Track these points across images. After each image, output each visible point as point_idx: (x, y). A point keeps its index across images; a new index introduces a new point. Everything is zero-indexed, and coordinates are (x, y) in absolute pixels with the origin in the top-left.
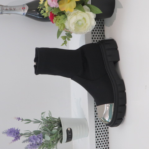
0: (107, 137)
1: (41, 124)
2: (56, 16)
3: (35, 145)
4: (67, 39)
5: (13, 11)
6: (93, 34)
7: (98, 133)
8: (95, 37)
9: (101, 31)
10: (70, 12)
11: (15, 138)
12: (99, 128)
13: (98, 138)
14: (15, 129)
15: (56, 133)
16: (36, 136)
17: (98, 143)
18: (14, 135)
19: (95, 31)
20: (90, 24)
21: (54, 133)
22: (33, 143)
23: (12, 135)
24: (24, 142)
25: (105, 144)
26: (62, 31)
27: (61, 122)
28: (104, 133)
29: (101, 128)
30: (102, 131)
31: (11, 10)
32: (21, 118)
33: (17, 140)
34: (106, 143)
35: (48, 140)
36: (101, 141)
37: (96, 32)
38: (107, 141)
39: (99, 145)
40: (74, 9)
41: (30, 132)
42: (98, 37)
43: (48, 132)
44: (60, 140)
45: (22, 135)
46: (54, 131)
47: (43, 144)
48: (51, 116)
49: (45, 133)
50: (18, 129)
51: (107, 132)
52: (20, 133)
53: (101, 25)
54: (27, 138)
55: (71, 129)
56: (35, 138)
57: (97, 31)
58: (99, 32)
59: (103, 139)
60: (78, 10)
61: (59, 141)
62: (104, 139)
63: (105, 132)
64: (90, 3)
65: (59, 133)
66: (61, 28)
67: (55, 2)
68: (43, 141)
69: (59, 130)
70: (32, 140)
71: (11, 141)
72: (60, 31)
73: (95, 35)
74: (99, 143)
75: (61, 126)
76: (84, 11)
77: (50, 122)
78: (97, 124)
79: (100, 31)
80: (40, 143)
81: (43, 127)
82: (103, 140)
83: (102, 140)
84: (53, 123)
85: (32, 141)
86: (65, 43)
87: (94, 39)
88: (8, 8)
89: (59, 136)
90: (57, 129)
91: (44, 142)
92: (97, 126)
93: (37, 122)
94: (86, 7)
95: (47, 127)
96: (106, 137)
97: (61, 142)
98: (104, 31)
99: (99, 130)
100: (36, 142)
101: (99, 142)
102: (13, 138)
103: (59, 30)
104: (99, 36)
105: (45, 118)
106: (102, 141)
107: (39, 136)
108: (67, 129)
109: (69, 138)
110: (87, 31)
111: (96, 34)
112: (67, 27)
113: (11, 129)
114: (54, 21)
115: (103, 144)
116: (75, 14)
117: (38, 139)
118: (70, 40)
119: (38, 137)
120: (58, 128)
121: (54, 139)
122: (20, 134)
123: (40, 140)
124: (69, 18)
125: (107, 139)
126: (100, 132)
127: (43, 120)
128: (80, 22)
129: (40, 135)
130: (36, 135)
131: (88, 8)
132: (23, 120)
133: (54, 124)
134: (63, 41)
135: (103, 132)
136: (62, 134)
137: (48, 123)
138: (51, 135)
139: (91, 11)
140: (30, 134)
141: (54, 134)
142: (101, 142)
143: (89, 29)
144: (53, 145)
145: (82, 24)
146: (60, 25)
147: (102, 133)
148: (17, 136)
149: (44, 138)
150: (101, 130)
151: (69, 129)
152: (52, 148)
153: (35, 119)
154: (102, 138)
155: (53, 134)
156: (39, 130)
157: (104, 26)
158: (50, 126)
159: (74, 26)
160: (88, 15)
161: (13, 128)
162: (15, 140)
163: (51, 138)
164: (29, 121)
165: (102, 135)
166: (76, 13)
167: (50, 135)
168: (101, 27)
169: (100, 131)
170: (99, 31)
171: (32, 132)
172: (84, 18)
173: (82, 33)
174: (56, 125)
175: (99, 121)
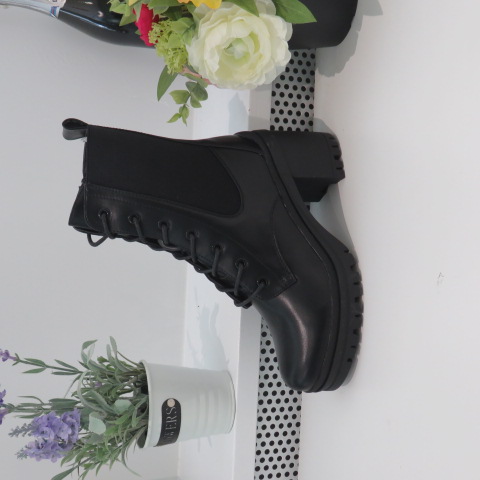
0: (293, 439)
1: (78, 378)
2: (161, 20)
3: (53, 447)
4: (189, 102)
6: (278, 97)
7: (265, 422)
8: (282, 106)
9: (303, 89)
10: (209, 9)
12: (269, 407)
13: (264, 439)
15: (126, 412)
16: (58, 417)
17: (263, 455)
19: (282, 89)
20: (272, 58)
21: (121, 411)
22: (46, 441)
24: (16, 432)
25: (284, 461)
26: (176, 75)
27: (145, 379)
28: (285, 423)
29: (278, 406)
30: (277, 418)
32: (12, 354)
34: (288, 458)
35: (99, 434)
36: (271, 449)
37: (287, 92)
38: (293, 449)
39: (267, 463)
41: (39, 403)
42: (290, 107)
43: (100, 407)
44: (138, 435)
45: (11, 408)
46: (119, 404)
47: (78, 445)
48: (113, 355)
49: (91, 410)
51: (294, 422)
52: (5, 402)
53: (304, 72)
54: (29, 421)
55: (177, 404)
56: (54, 423)
57: (291, 90)
58: (295, 93)
59: (280, 443)
60: (235, 6)
61: (134, 441)
62: (284, 445)
63: (290, 420)
65: (135, 413)
66: (172, 64)
68: (82, 434)
69: (139, 405)
70: (45, 429)
72: (169, 72)
73: (282, 101)
74: (267, 457)
75: (144, 390)
76: (254, 11)
77: (110, 376)
78: (266, 394)
79: (299, 91)
80: (70, 441)
81: (84, 390)
82: (280, 448)
83: (276, 446)
84: (118, 377)
85: (43, 433)
86: (183, 114)
87: (277, 114)
89: (134, 424)
90: (131, 400)
91: (85, 441)
92: (265, 399)
93: (66, 370)
95: (98, 390)
96: (289, 436)
97: (141, 443)
98: (312, 90)
99: (269, 413)
100: (57, 437)
101: (267, 452)
103: (166, 68)
104: (295, 105)
105: (94, 359)
106: (276, 451)
107: (69, 419)
108: (166, 402)
109: (170, 431)
110: (258, 80)
111: (286, 98)
112: (194, 62)
114: (152, 40)
115: (279, 459)
116: (225, 19)
117: (66, 427)
118: (198, 105)
119: (64, 420)
120: (136, 395)
121: (119, 432)
122: (4, 406)
123: (71, 432)
124: (203, 28)
125: (293, 444)
126: (273, 421)
127: (86, 367)
128: (239, 48)
129: (71, 416)
130: (57, 413)
131: (269, 2)
132: (17, 360)
133: (123, 381)
134: (176, 108)
135: (282, 421)
136: (146, 418)
137: (103, 376)
138: (110, 417)
139: (278, 13)
140: (39, 408)
141: (120, 416)
142: (271, 454)
143: (266, 75)
144: (113, 452)
145: (246, 56)
146: (171, 53)
147: (277, 423)
149: (84, 424)
150: (278, 413)
151: (171, 404)
152: (109, 462)
153: (58, 361)
154: (276, 440)
155: (115, 415)
156: (69, 397)
157: (313, 73)
158: (108, 388)
159: (217, 58)
160: (269, 25)
163: (108, 426)
164: (39, 365)
165: (277, 429)
166: (230, 17)
167: (107, 419)
168: (304, 77)
169: (273, 415)
170: (295, 88)
171: (46, 401)
172: (252, 36)
173: (241, 85)
174: (127, 387)
175: (270, 385)
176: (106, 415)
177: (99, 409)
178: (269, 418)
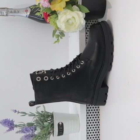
2: (50, 15)
3: (29, 137)
4: (59, 38)
5: (17, 13)
11: (10, 128)
12: (91, 124)
13: (89, 134)
14: (10, 120)
15: (47, 126)
17: (89, 139)
18: (9, 126)
20: (80, 23)
23: (7, 125)
24: (17, 132)
27: (53, 117)
29: (93, 124)
30: (93, 128)
31: (15, 12)
32: (17, 111)
33: (11, 130)
38: (98, 137)
40: (64, 8)
41: (24, 124)
45: (16, 126)
49: (38, 126)
50: (13, 120)
51: (98, 129)
55: (62, 124)
56: (27, 129)
60: (67, 10)
62: (96, 136)
63: (97, 128)
64: (81, 4)
65: (50, 126)
67: (47, 2)
68: (36, 133)
69: (51, 124)
70: (25, 131)
71: (6, 131)
76: (72, 10)
77: (44, 116)
78: (89, 120)
81: (37, 120)
83: (93, 136)
84: (46, 116)
86: (58, 41)
88: (13, 11)
90: (49, 123)
92: (89, 122)
93: (32, 115)
94: (75, 7)
95: (40, 120)
96: (97, 133)
102: (8, 128)
105: (40, 112)
108: (59, 123)
110: (77, 29)
112: (59, 26)
113: (6, 120)
114: (48, 21)
116: (65, 14)
117: (30, 130)
118: (61, 38)
119: (30, 128)
120: (51, 122)
121: (45, 132)
122: (14, 125)
123: (32, 132)
124: (59, 17)
128: (70, 21)
129: (32, 128)
130: (28, 127)
131: (77, 8)
132: (19, 112)
133: (47, 117)
134: (56, 40)
135: (95, 128)
136: (53, 127)
137: (42, 116)
139: (80, 11)
142: (92, 139)
144: (45, 138)
147: (93, 129)
148: (12, 127)
149: (36, 129)
151: (60, 124)
153: (30, 112)
155: (45, 127)
156: (32, 122)
159: (64, 24)
160: (78, 14)
161: (7, 119)
162: (9, 130)
164: (25, 114)
171: (26, 123)
172: (73, 17)
173: (73, 31)
174: (49, 119)
175: (91, 118)
176: (42, 127)
177: (40, 126)
178: (91, 128)
